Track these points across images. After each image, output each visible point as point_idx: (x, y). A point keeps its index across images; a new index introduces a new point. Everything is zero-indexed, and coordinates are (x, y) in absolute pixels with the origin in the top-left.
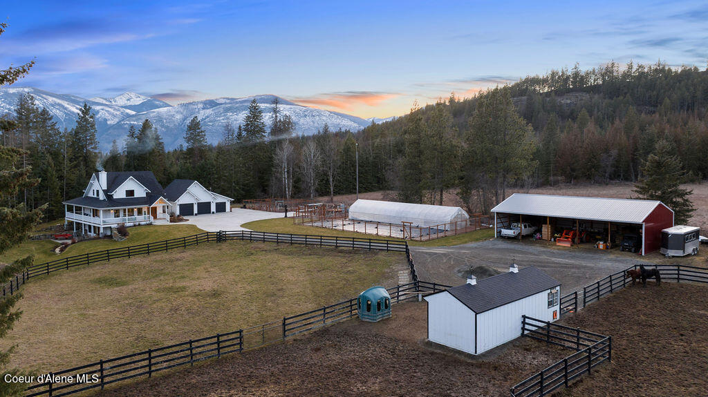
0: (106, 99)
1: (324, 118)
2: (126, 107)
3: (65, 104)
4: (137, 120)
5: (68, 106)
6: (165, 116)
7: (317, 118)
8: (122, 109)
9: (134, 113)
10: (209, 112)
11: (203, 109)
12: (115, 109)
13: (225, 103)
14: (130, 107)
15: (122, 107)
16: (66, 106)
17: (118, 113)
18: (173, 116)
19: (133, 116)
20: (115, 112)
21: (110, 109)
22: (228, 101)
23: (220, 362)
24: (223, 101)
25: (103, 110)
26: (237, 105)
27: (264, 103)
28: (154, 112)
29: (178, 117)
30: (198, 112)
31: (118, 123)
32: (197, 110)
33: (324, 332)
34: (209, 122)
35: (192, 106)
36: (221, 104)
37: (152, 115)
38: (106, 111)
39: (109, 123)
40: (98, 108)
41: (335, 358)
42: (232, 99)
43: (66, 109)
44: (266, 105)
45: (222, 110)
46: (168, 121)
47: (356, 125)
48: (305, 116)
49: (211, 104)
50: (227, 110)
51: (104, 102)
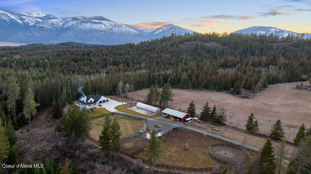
0: (28, 14)
1: (123, 28)
2: (37, 18)
3: (9, 14)
4: (43, 24)
5: (10, 15)
6: (55, 23)
7: (120, 28)
8: (35, 19)
9: (41, 21)
10: (74, 22)
11: (72, 21)
12: (32, 18)
13: (81, 19)
14: (39, 18)
15: (35, 17)
16: (9, 15)
17: (34, 20)
18: (58, 23)
19: (41, 22)
20: (32, 20)
21: (30, 18)
22: (82, 18)
23: (125, 140)
24: (80, 18)
25: (27, 18)
26: (86, 20)
27: (98, 20)
28: (50, 21)
29: (61, 24)
30: (70, 22)
31: (34, 25)
32: (69, 21)
33: (135, 136)
34: (74, 27)
35: (67, 19)
36: (79, 19)
37: (49, 22)
38: (28, 19)
39: (30, 24)
40: (24, 17)
41: (137, 140)
42: (84, 17)
43: (9, 16)
44: (99, 21)
45: (80, 22)
46: (56, 25)
47: (136, 32)
48: (115, 26)
49: (75, 19)
50: (82, 22)
51: (27, 15)
